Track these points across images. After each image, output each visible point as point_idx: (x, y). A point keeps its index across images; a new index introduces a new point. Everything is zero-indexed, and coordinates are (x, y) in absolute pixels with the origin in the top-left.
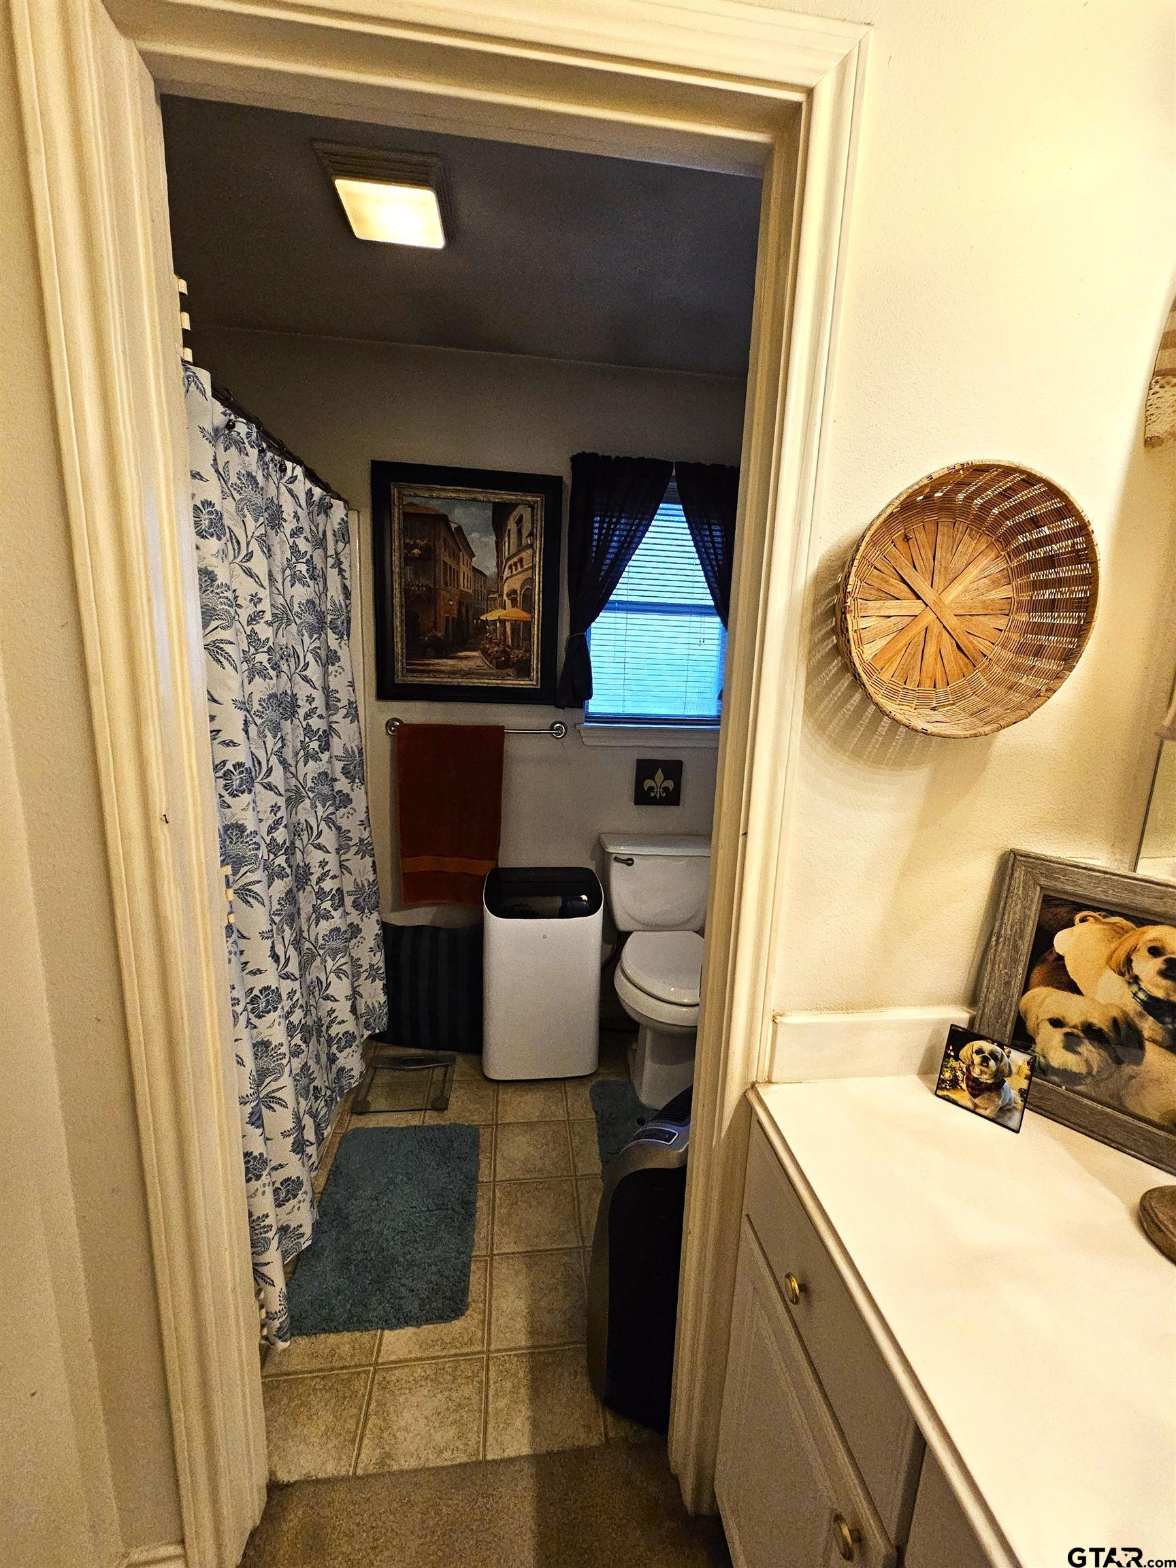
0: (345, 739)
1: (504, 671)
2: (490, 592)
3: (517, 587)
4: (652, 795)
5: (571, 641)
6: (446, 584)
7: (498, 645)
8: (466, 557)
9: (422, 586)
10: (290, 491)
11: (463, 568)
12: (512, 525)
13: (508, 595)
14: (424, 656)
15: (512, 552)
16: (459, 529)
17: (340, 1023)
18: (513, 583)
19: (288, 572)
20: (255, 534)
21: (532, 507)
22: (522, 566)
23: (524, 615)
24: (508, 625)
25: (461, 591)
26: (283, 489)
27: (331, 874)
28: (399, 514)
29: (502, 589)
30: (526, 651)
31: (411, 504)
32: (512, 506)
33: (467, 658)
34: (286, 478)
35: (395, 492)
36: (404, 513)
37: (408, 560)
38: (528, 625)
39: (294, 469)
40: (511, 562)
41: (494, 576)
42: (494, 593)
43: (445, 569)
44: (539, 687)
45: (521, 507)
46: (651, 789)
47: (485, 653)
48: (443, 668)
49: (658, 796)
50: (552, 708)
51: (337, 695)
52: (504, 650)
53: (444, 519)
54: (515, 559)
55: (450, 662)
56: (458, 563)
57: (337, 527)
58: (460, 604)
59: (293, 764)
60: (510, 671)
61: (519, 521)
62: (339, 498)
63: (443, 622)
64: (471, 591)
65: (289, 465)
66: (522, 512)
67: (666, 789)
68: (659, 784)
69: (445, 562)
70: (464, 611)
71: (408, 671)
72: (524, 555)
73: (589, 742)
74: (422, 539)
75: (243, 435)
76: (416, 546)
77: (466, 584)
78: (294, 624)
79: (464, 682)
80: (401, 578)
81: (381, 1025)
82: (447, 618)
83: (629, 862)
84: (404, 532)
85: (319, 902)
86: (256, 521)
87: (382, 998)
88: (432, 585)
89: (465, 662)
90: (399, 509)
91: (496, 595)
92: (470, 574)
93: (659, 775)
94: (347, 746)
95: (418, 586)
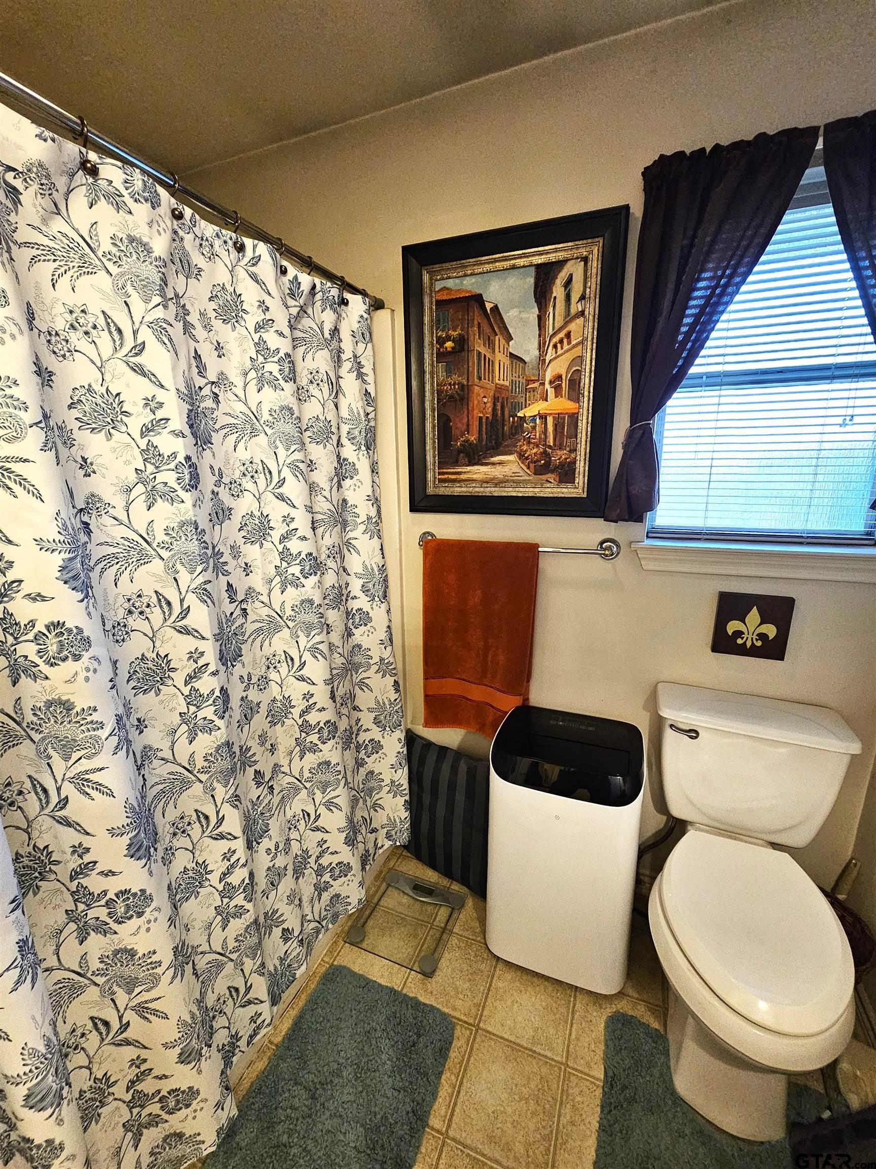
0: (364, 556)
1: (544, 477)
2: (529, 381)
3: (563, 372)
4: (740, 641)
5: (630, 434)
6: (480, 379)
7: (537, 446)
8: (503, 342)
9: (454, 385)
10: (255, 278)
11: (500, 357)
12: (558, 291)
13: (551, 382)
14: (456, 463)
15: (557, 326)
16: (496, 309)
17: (332, 853)
18: (558, 366)
19: (252, 374)
20: (145, 320)
21: (585, 260)
22: (569, 343)
23: (570, 406)
24: (550, 420)
25: (497, 384)
26: (241, 273)
27: (318, 706)
28: (431, 304)
29: (544, 375)
30: (571, 451)
31: (444, 289)
32: (560, 264)
33: (501, 463)
34: (246, 260)
35: (426, 278)
36: (437, 301)
37: (441, 356)
38: (574, 418)
39: (255, 247)
40: (556, 339)
41: (535, 363)
42: (534, 381)
43: (479, 360)
44: (585, 495)
45: (570, 263)
46: (739, 634)
47: (522, 456)
48: (474, 477)
49: (749, 644)
50: (601, 521)
51: (356, 510)
52: (545, 452)
53: (478, 299)
54: (562, 335)
55: (483, 469)
56: (494, 352)
57: (355, 326)
58: (495, 399)
59: (265, 592)
60: (551, 477)
61: (568, 283)
62: (355, 290)
63: (476, 423)
64: (507, 383)
65: (248, 242)
66: (572, 270)
67: (762, 636)
68: (751, 629)
69: (479, 353)
70: (499, 408)
71: (440, 481)
72: (572, 327)
73: (649, 565)
74: (455, 330)
75: (118, 184)
76: (448, 338)
77: (502, 375)
78: (263, 435)
79: (497, 492)
80: (433, 378)
81: (404, 837)
82: (481, 418)
83: (693, 734)
84: (437, 323)
85: (304, 735)
86: (147, 301)
87: (404, 814)
88: (465, 383)
89: (498, 468)
90: (431, 297)
91: (536, 385)
92: (507, 361)
93: (754, 616)
94: (367, 563)
95: (450, 384)
